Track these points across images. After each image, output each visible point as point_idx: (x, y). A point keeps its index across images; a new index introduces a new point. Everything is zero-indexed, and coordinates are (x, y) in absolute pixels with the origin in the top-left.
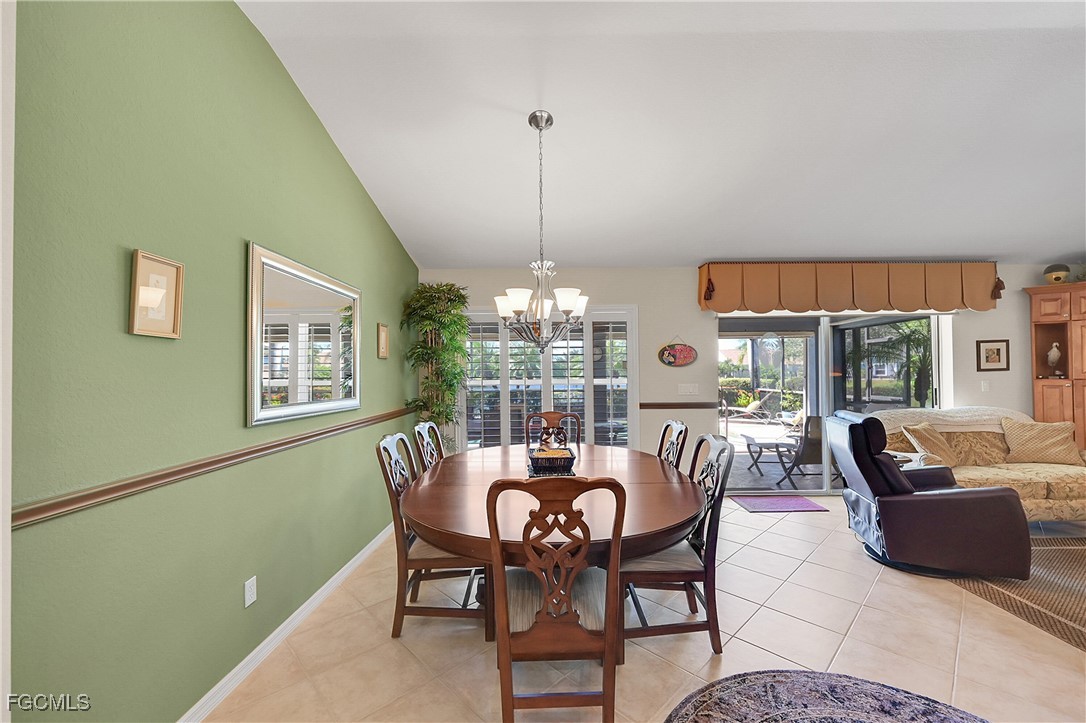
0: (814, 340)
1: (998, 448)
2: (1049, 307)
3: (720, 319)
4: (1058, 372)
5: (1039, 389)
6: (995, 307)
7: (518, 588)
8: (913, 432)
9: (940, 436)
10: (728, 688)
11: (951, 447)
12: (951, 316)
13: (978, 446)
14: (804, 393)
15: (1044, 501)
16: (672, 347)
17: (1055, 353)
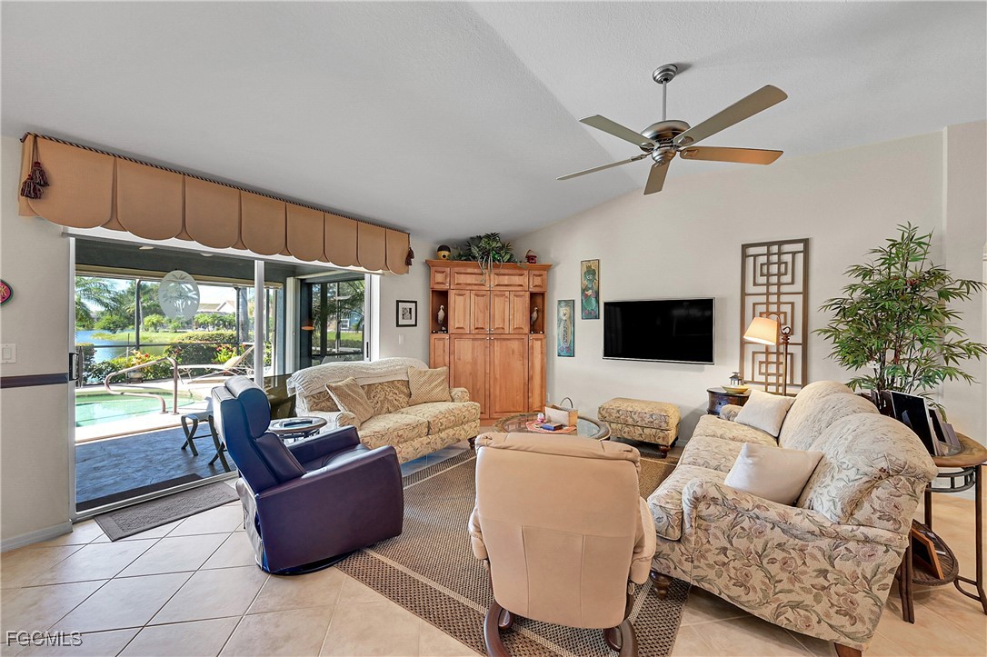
0: (282, 292)
1: (404, 393)
2: (439, 277)
4: (443, 328)
5: (432, 341)
6: (407, 272)
8: (334, 389)
9: (361, 391)
11: (370, 398)
12: (379, 276)
13: (391, 394)
15: (425, 438)
17: (441, 314)
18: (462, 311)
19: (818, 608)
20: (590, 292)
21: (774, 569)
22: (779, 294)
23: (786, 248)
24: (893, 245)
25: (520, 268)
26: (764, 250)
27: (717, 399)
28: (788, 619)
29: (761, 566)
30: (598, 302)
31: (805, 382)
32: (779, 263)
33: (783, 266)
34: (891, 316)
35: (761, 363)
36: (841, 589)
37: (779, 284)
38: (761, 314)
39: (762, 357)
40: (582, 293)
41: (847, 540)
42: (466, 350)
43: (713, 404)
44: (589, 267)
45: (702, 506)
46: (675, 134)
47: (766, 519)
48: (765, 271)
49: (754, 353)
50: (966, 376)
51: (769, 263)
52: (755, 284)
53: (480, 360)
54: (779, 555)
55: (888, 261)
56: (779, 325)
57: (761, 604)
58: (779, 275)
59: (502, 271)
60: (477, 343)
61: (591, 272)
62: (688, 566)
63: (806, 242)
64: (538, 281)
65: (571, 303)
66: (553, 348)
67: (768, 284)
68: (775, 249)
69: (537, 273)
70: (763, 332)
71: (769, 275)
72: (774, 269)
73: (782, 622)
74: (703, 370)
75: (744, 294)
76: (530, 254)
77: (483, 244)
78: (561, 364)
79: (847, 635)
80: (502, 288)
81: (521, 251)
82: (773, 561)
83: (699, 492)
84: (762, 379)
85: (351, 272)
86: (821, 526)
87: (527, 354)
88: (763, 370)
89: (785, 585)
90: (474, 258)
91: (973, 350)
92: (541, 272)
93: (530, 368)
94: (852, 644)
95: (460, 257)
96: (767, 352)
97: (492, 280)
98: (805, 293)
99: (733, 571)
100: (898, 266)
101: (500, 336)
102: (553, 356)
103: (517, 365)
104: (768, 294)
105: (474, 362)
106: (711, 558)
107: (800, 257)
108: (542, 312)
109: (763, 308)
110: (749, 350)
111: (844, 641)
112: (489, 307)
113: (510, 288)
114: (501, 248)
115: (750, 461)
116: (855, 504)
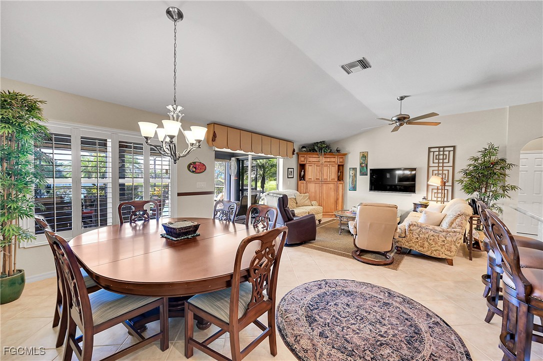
2: (302, 159)
3: (216, 151)
5: (299, 184)
6: (293, 158)
7: (218, 300)
10: (284, 305)
12: (282, 158)
14: (224, 187)
16: (194, 163)
17: (302, 173)
18: (310, 172)
19: (442, 250)
20: (363, 165)
21: (431, 242)
22: (443, 167)
23: (446, 149)
24: (486, 150)
25: (334, 155)
26: (437, 149)
27: (416, 206)
28: (434, 255)
29: (427, 241)
30: (367, 169)
31: (452, 198)
32: (443, 155)
33: (445, 156)
34: (484, 176)
35: (435, 193)
36: (448, 245)
37: (443, 163)
38: (436, 174)
39: (436, 191)
40: (360, 165)
41: (450, 232)
42: (312, 187)
43: (415, 208)
44: (363, 155)
45: (411, 227)
46: (404, 119)
47: (429, 229)
48: (437, 158)
49: (432, 189)
50: (509, 197)
51: (439, 155)
52: (433, 163)
53: (318, 191)
54: (432, 238)
55: (484, 156)
56: (442, 178)
57: (427, 251)
58: (443, 159)
59: (327, 156)
60: (317, 185)
61: (364, 156)
62: (407, 244)
63: (454, 147)
64: (341, 160)
65: (355, 169)
66: (347, 186)
67: (439, 163)
68: (442, 149)
69: (341, 157)
70: (436, 181)
71: (439, 159)
72: (441, 157)
73: (432, 255)
74: (411, 196)
75: (429, 167)
76: (338, 149)
77: (319, 145)
78: (350, 194)
79: (449, 256)
80: (327, 163)
81: (334, 149)
82: (430, 240)
83: (411, 223)
84: (435, 199)
85: (260, 156)
86: (443, 230)
87: (337, 190)
88: (436, 196)
89: (434, 245)
90: (316, 151)
91: (513, 188)
92: (343, 157)
93: (338, 195)
94: (450, 258)
95: (310, 151)
96: (438, 189)
97: (323, 159)
98: (453, 167)
99: (420, 244)
100: (488, 157)
101: (326, 182)
102: (347, 190)
103: (332, 194)
104: (438, 166)
105: (316, 192)
106: (414, 241)
107: (452, 153)
108: (342, 173)
109: (436, 172)
110: (430, 188)
111: (448, 258)
112: (321, 171)
113: (330, 163)
114: (326, 147)
115: (425, 215)
116: (452, 223)
